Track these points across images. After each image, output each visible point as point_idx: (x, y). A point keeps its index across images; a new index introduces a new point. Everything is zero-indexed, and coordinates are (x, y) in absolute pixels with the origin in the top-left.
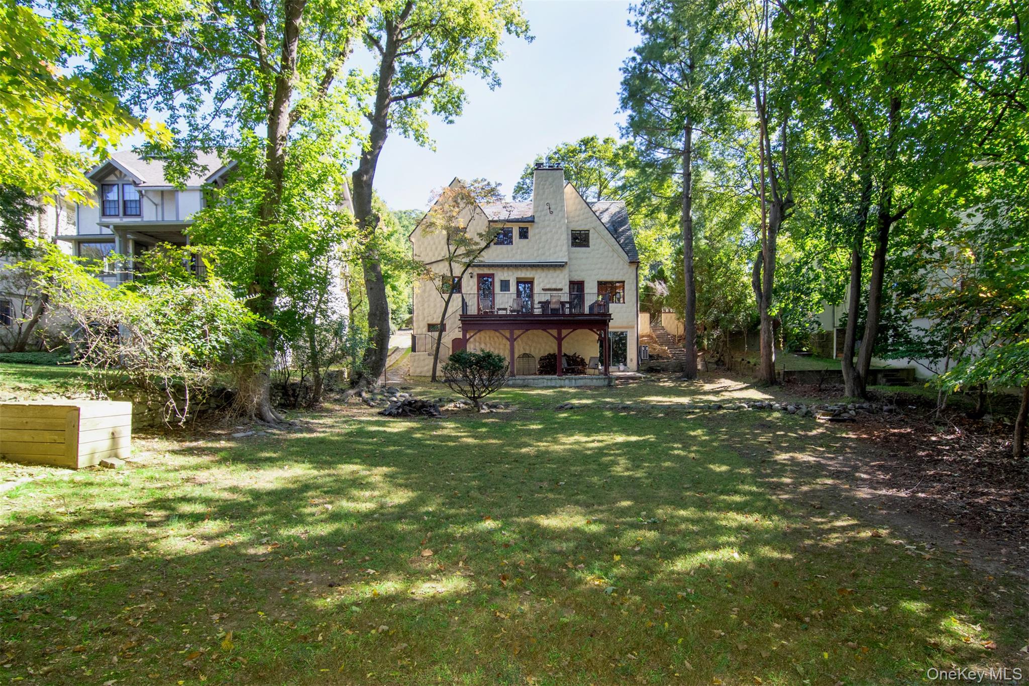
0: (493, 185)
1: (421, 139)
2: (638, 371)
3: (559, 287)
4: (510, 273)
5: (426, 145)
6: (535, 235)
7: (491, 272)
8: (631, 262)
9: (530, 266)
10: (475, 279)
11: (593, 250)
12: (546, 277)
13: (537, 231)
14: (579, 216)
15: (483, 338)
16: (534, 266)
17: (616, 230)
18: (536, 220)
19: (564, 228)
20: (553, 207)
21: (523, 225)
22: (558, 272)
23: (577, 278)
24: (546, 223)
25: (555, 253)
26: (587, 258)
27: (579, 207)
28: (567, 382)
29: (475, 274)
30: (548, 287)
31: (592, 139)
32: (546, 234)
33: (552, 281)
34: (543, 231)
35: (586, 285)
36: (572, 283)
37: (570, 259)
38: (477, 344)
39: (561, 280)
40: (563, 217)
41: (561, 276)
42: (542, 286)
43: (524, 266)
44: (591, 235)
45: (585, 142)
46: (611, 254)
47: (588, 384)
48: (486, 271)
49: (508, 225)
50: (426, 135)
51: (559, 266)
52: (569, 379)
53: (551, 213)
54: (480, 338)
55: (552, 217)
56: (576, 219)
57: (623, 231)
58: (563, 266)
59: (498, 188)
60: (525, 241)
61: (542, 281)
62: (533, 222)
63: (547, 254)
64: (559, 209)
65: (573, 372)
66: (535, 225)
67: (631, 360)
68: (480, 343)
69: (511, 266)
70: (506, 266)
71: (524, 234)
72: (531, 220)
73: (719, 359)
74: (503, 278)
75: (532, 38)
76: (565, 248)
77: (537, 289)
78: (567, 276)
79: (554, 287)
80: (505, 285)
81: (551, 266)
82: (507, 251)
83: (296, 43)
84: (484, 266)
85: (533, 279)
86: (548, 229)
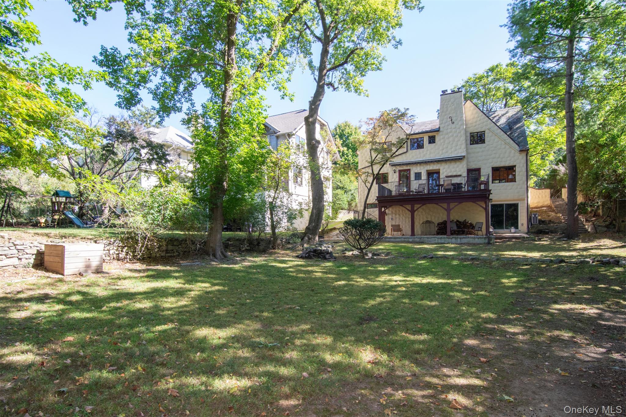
0: (403, 111)
1: (358, 91)
2: (527, 233)
3: (459, 174)
4: (422, 167)
5: (362, 94)
6: (440, 140)
7: (408, 168)
8: (521, 151)
9: (435, 161)
10: (397, 174)
11: (488, 145)
12: (449, 167)
13: (441, 137)
14: (476, 122)
15: (397, 211)
16: (439, 161)
17: (511, 129)
18: (441, 129)
19: (463, 132)
20: (454, 119)
21: (431, 134)
22: (458, 163)
23: (473, 166)
24: (449, 130)
25: (456, 150)
26: (483, 151)
27: (476, 116)
28: (454, 240)
29: (397, 170)
30: (450, 174)
31: (497, 66)
32: (448, 138)
33: (453, 170)
34: (447, 136)
35: (482, 171)
36: (469, 171)
37: (468, 153)
38: (394, 215)
39: (461, 169)
40: (462, 124)
41: (461, 166)
42: (445, 174)
43: (432, 162)
44: (486, 135)
45: (492, 70)
46: (503, 146)
47: (471, 242)
48: (405, 168)
49: (421, 136)
50: (361, 88)
51: (459, 159)
52: (455, 238)
53: (453, 123)
54: (396, 211)
55: (453, 126)
56: (474, 124)
57: (517, 128)
58: (461, 159)
59: (407, 112)
60: (432, 145)
61: (445, 170)
62: (438, 131)
63: (450, 152)
64: (459, 119)
65: (463, 233)
66: (441, 133)
67: (522, 225)
68: (396, 215)
69: (422, 162)
70: (419, 163)
71: (432, 140)
72: (438, 130)
73: (611, 224)
74: (416, 171)
75: (423, 8)
76: (464, 146)
77: (442, 176)
78: (465, 166)
79: (455, 174)
80: (418, 176)
81: (452, 160)
82: (420, 153)
83: (234, 49)
84: (403, 164)
85: (439, 170)
86: (450, 135)
